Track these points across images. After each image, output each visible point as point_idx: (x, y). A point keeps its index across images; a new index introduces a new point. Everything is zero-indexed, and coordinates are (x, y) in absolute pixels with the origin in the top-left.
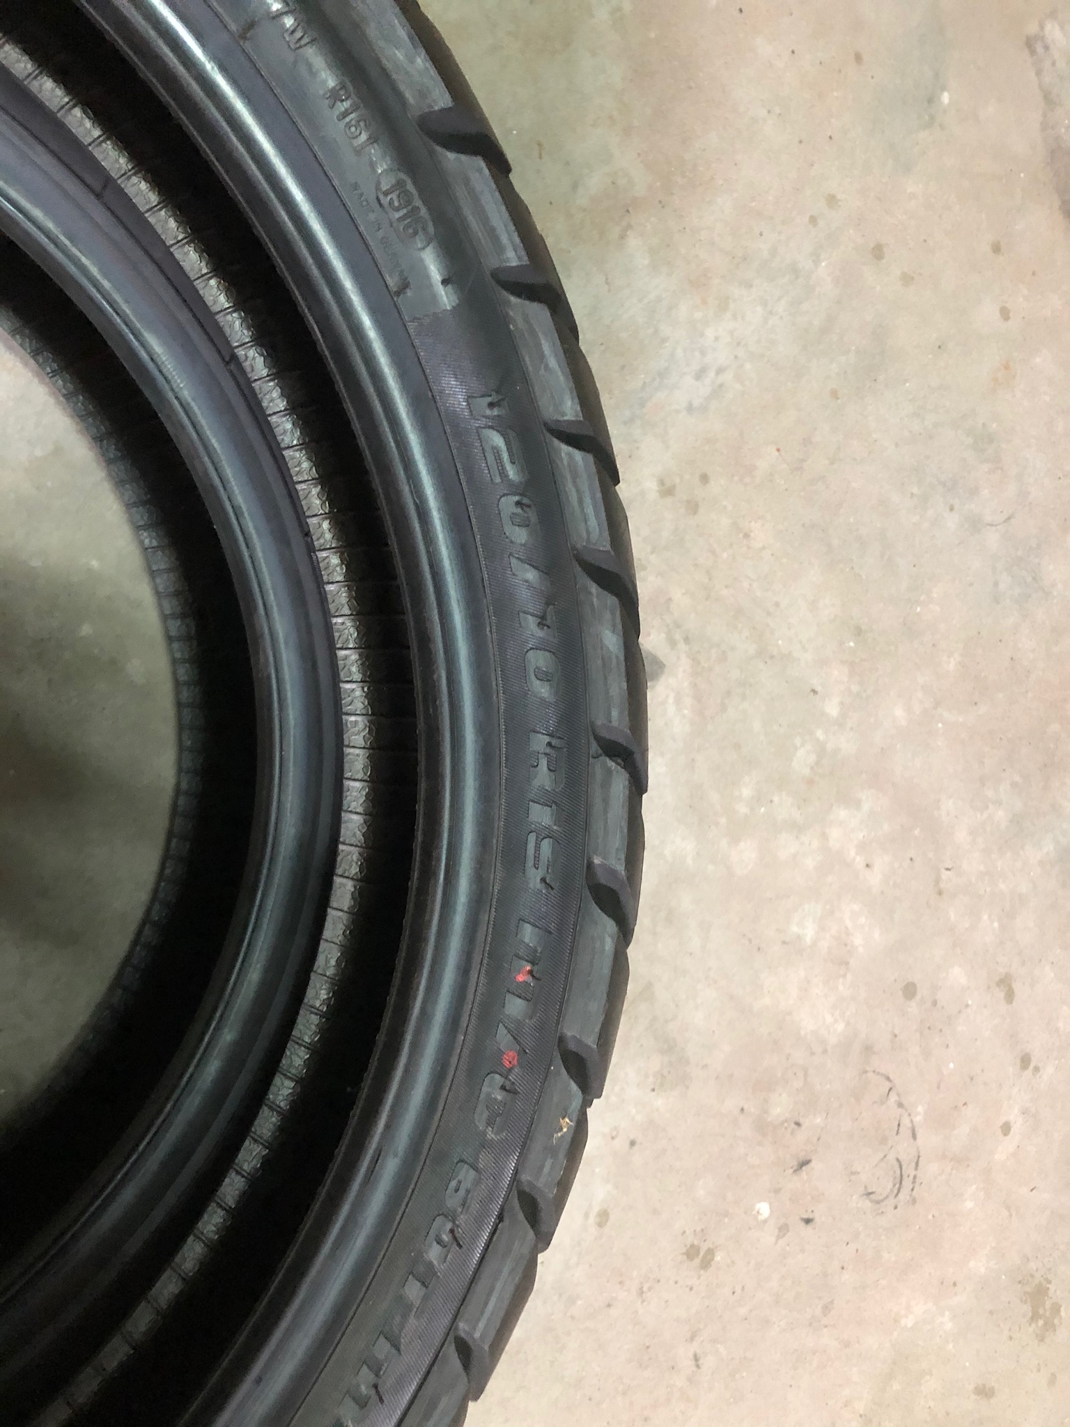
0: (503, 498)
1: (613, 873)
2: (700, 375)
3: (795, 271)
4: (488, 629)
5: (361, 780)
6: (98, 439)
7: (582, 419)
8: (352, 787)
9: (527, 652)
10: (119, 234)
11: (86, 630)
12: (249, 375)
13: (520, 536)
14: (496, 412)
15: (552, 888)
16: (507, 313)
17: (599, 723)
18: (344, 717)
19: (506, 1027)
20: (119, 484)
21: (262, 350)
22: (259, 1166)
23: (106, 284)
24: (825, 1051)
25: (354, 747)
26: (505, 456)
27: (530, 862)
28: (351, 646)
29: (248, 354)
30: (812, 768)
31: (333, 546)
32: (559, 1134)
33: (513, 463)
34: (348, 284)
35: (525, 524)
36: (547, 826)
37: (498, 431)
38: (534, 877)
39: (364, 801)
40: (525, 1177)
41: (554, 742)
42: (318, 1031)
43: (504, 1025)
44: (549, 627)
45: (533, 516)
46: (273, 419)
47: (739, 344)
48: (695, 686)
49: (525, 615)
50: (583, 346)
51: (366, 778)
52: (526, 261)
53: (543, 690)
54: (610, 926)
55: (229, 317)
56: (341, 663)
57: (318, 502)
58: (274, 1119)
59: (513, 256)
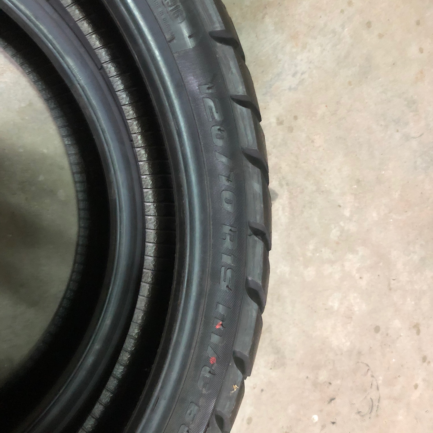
0: (213, 127)
1: (257, 284)
2: (294, 75)
3: (334, 32)
4: (206, 182)
5: (153, 243)
6: (47, 100)
7: (246, 94)
8: (149, 245)
9: (222, 191)
10: (55, 16)
11: (41, 178)
12: (108, 75)
13: (219, 143)
14: (210, 91)
15: (231, 290)
16: (216, 50)
17: (252, 221)
18: (146, 217)
19: (211, 347)
20: (55, 118)
21: (114, 65)
22: (109, 401)
23: (50, 37)
24: (342, 354)
25: (150, 229)
26: (214, 110)
27: (222, 279)
28: (149, 187)
29: (108, 66)
30: (338, 237)
31: (142, 146)
32: (233, 392)
33: (217, 113)
34: (149, 37)
35: (221, 138)
36: (229, 264)
37: (211, 99)
38: (223, 285)
39: (154, 252)
40: (218, 409)
41: (233, 229)
42: (134, 346)
43: (210, 346)
44: (231, 181)
45: (225, 134)
46: (118, 93)
47: (311, 62)
48: (290, 203)
49: (221, 176)
50: (247, 63)
51: (155, 242)
52: (224, 28)
53: (228, 207)
54: (255, 306)
55: (100, 51)
56: (145, 194)
57: (136, 128)
58: (115, 382)
59: (218, 26)
